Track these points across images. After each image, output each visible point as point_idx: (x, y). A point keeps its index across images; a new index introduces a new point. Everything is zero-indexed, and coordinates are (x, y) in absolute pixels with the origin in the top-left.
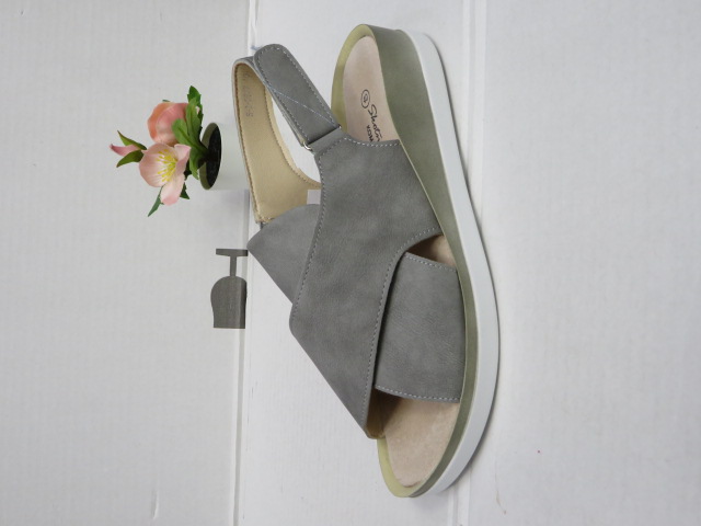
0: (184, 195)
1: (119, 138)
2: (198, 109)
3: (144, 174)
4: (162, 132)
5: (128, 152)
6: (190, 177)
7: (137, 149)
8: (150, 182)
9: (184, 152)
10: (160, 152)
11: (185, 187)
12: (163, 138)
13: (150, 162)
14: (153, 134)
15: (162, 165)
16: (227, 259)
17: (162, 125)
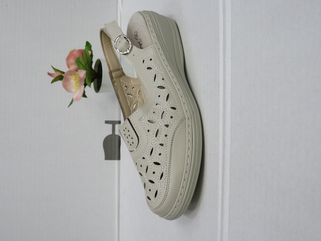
0: (84, 96)
1: (52, 69)
2: (90, 52)
3: (65, 86)
4: (72, 64)
5: (56, 76)
6: (87, 87)
7: (60, 74)
8: (68, 90)
9: (82, 73)
10: (72, 75)
11: (84, 92)
12: (73, 67)
13: (68, 80)
14: (69, 66)
15: (73, 82)
16: (110, 126)
17: (72, 61)
